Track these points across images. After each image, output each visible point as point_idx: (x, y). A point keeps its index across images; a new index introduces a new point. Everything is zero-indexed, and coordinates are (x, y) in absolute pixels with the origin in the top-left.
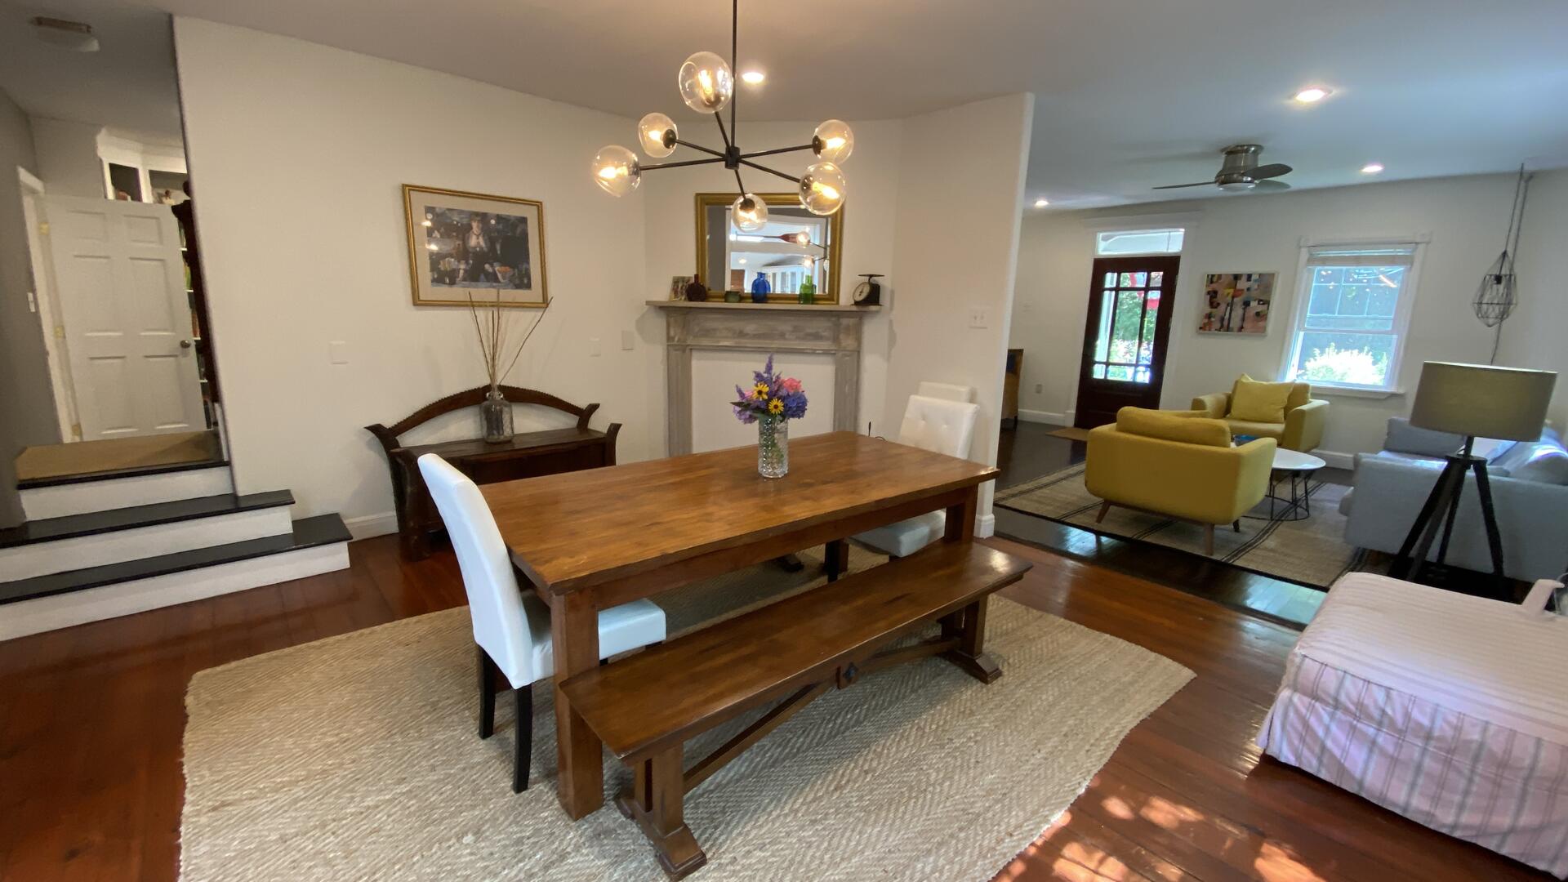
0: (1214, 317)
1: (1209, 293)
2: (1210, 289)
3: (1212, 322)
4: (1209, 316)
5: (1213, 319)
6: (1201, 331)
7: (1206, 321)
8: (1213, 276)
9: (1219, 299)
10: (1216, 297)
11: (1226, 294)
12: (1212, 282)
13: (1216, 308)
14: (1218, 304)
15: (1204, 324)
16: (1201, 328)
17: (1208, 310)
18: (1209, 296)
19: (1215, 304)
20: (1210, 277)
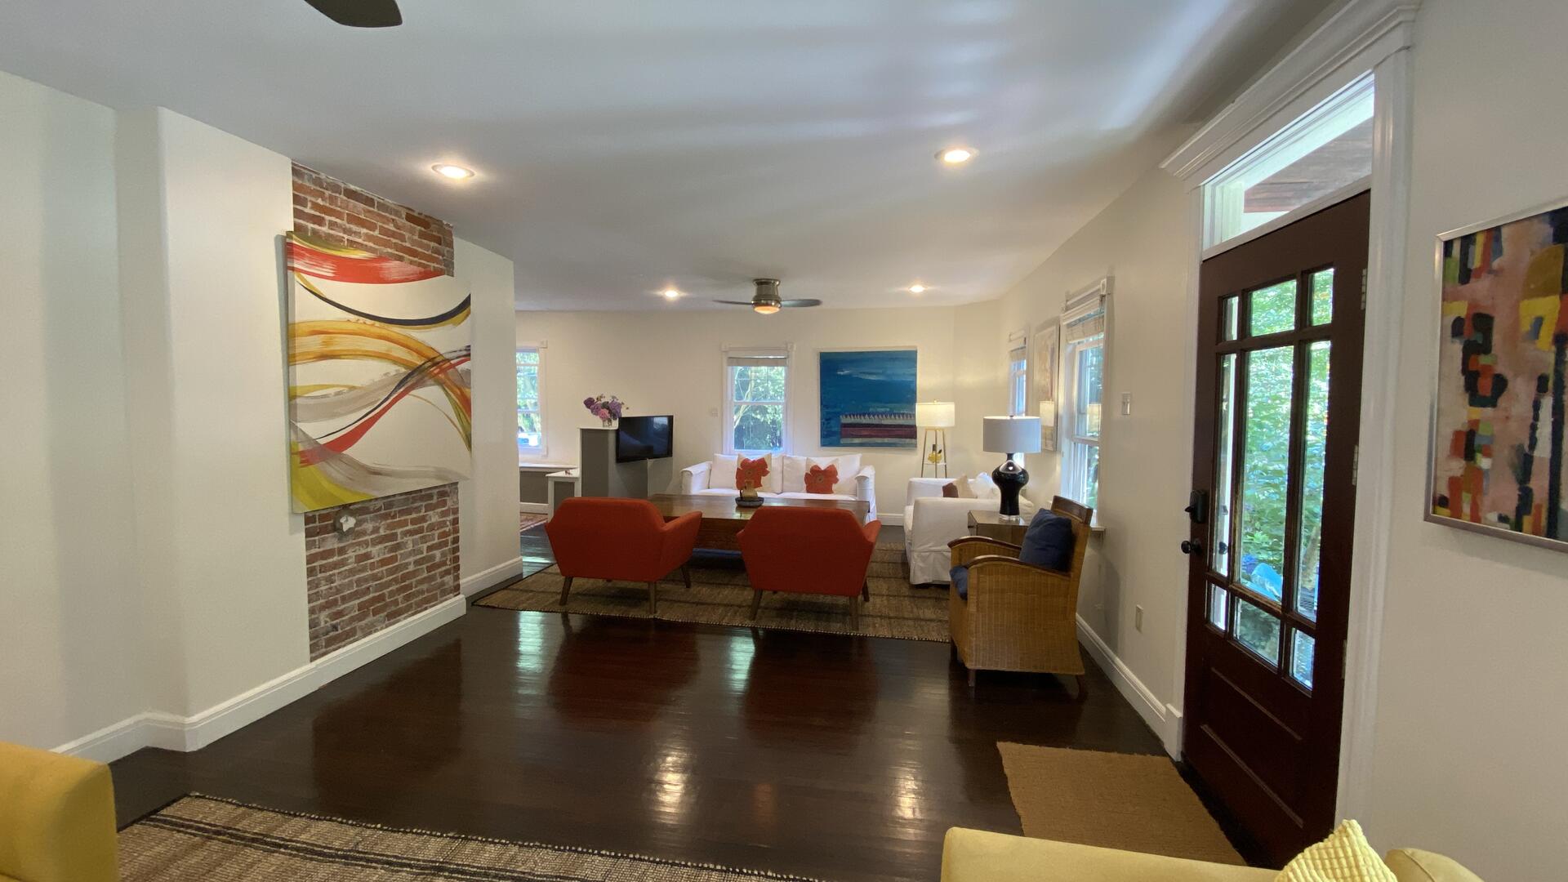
0: (1487, 454)
1: (1457, 328)
2: (1461, 309)
3: (1480, 473)
4: (1468, 444)
5: (1484, 463)
6: (1444, 513)
7: (1457, 467)
8: (1468, 240)
9: (1499, 359)
10: (1486, 348)
11: (1526, 326)
12: (1466, 275)
13: (1492, 402)
14: (1500, 384)
15: (1454, 483)
16: (1441, 502)
17: (1462, 413)
18: (1457, 348)
19: (1485, 386)
20: (1456, 250)
